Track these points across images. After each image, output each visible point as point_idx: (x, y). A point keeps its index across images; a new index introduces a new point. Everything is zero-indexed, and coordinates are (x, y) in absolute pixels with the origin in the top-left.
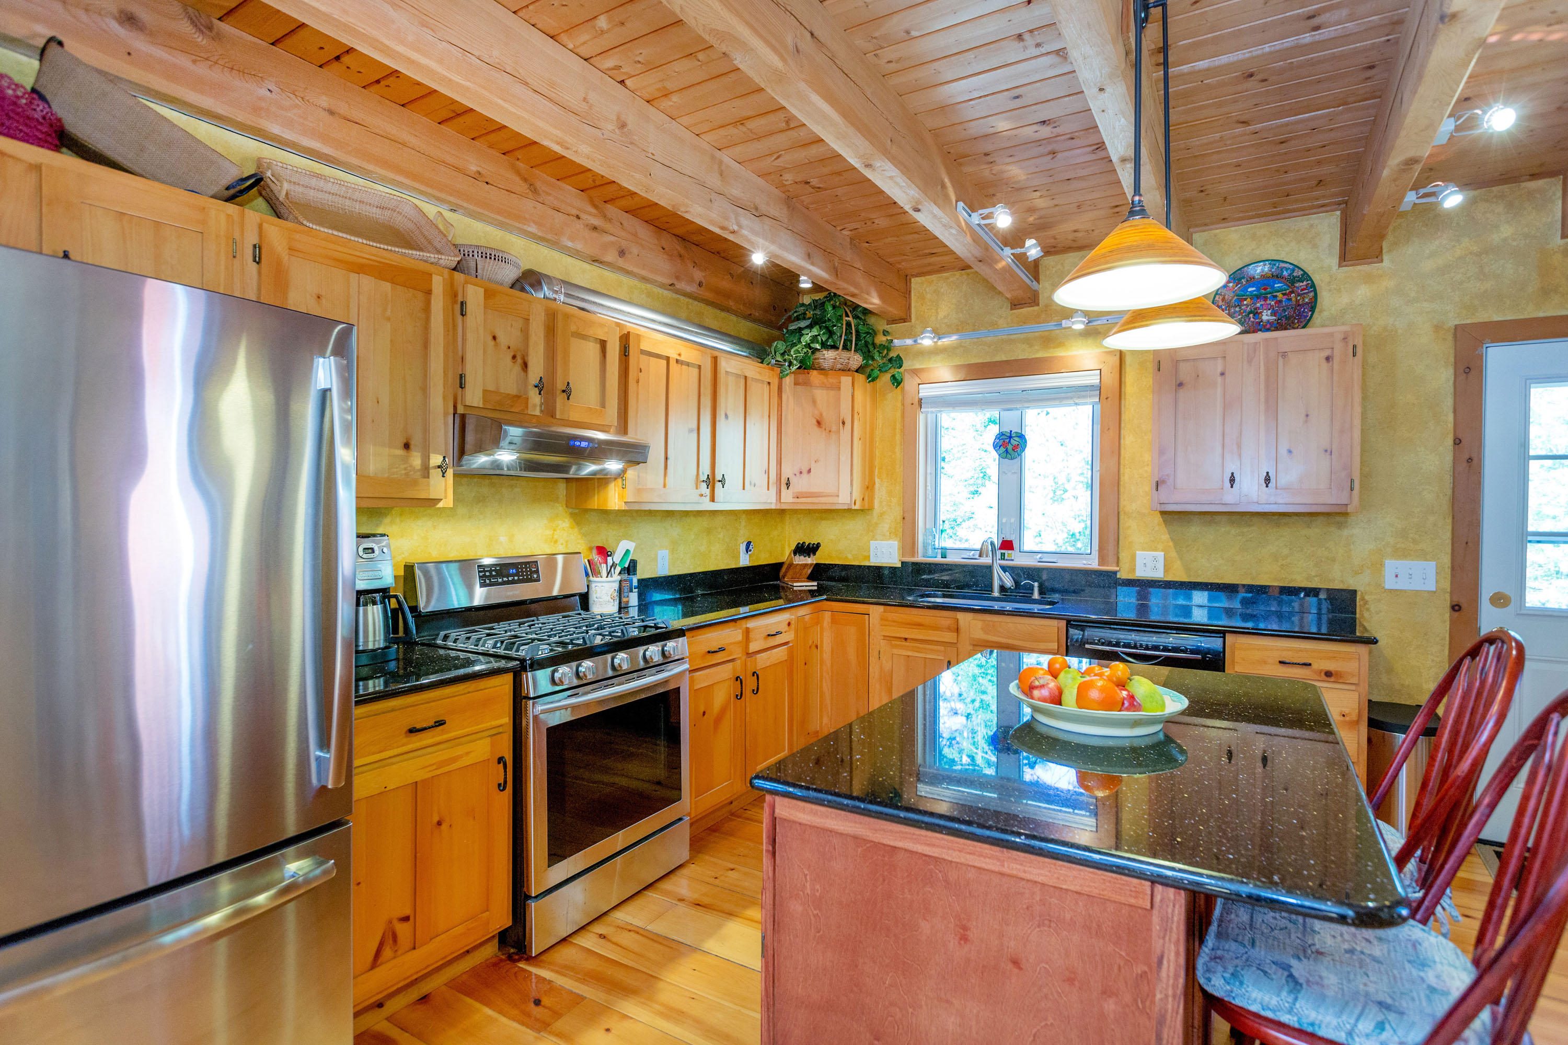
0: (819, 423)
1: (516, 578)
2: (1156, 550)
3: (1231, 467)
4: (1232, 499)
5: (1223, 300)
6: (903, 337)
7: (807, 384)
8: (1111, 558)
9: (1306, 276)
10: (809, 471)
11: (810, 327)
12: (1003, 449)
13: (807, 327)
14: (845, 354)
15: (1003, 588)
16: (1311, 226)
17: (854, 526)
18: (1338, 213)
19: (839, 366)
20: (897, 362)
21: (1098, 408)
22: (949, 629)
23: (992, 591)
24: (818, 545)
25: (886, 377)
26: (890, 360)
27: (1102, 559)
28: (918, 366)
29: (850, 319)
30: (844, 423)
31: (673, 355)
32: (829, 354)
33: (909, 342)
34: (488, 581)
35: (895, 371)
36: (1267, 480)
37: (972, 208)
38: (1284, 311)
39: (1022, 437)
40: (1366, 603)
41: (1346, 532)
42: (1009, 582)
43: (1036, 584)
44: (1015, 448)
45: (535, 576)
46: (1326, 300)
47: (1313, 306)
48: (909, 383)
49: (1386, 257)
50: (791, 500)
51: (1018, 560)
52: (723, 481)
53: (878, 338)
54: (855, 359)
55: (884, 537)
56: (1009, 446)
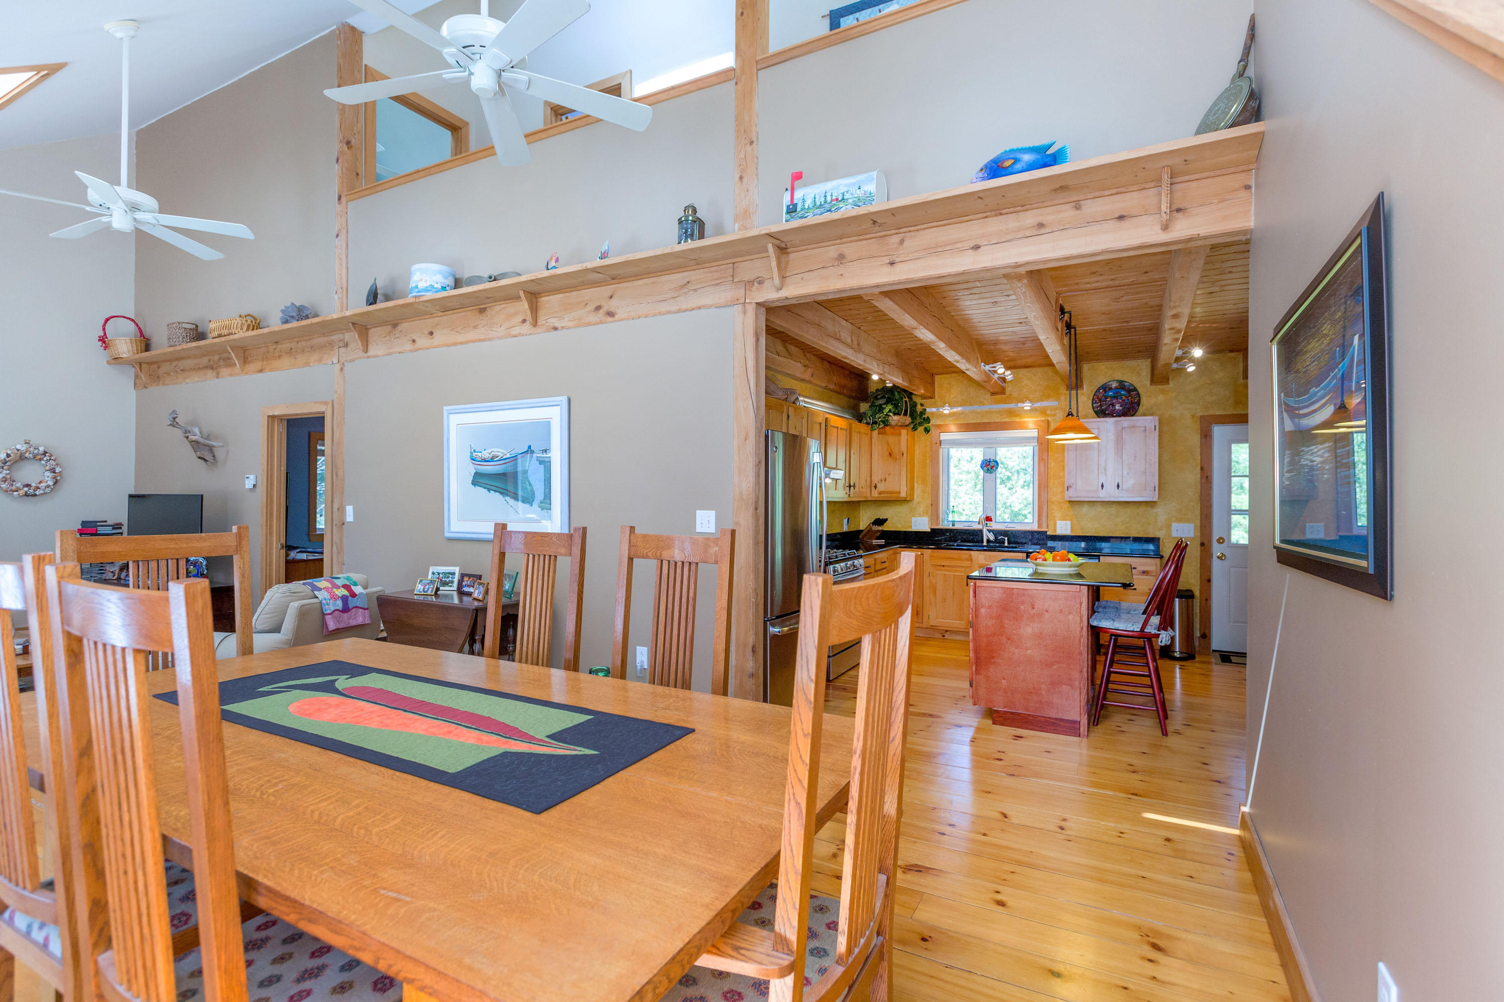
0: (890, 454)
2: (1066, 520)
3: (1102, 480)
4: (1103, 495)
5: (1098, 398)
6: (931, 407)
7: (884, 433)
8: (1044, 525)
9: (1135, 389)
10: (885, 480)
11: (886, 403)
12: (985, 468)
13: (885, 404)
14: (905, 418)
15: (988, 541)
16: (1138, 365)
17: (902, 509)
18: (1150, 361)
19: (900, 424)
20: (928, 420)
21: (1037, 449)
22: (968, 560)
23: (983, 542)
24: (886, 520)
25: (921, 429)
26: (924, 419)
27: (1040, 525)
28: (939, 422)
29: (907, 399)
30: (903, 454)
31: (839, 426)
32: (896, 418)
33: (934, 410)
35: (926, 425)
36: (1118, 486)
37: (987, 363)
38: (1126, 405)
39: (996, 462)
40: (1166, 544)
41: (1155, 510)
42: (992, 538)
43: (1006, 538)
44: (992, 467)
46: (1144, 400)
47: (1138, 403)
48: (933, 432)
49: (1171, 382)
50: (877, 495)
51: (995, 526)
52: (854, 486)
53: (919, 408)
54: (908, 420)
55: (920, 516)
56: (989, 467)
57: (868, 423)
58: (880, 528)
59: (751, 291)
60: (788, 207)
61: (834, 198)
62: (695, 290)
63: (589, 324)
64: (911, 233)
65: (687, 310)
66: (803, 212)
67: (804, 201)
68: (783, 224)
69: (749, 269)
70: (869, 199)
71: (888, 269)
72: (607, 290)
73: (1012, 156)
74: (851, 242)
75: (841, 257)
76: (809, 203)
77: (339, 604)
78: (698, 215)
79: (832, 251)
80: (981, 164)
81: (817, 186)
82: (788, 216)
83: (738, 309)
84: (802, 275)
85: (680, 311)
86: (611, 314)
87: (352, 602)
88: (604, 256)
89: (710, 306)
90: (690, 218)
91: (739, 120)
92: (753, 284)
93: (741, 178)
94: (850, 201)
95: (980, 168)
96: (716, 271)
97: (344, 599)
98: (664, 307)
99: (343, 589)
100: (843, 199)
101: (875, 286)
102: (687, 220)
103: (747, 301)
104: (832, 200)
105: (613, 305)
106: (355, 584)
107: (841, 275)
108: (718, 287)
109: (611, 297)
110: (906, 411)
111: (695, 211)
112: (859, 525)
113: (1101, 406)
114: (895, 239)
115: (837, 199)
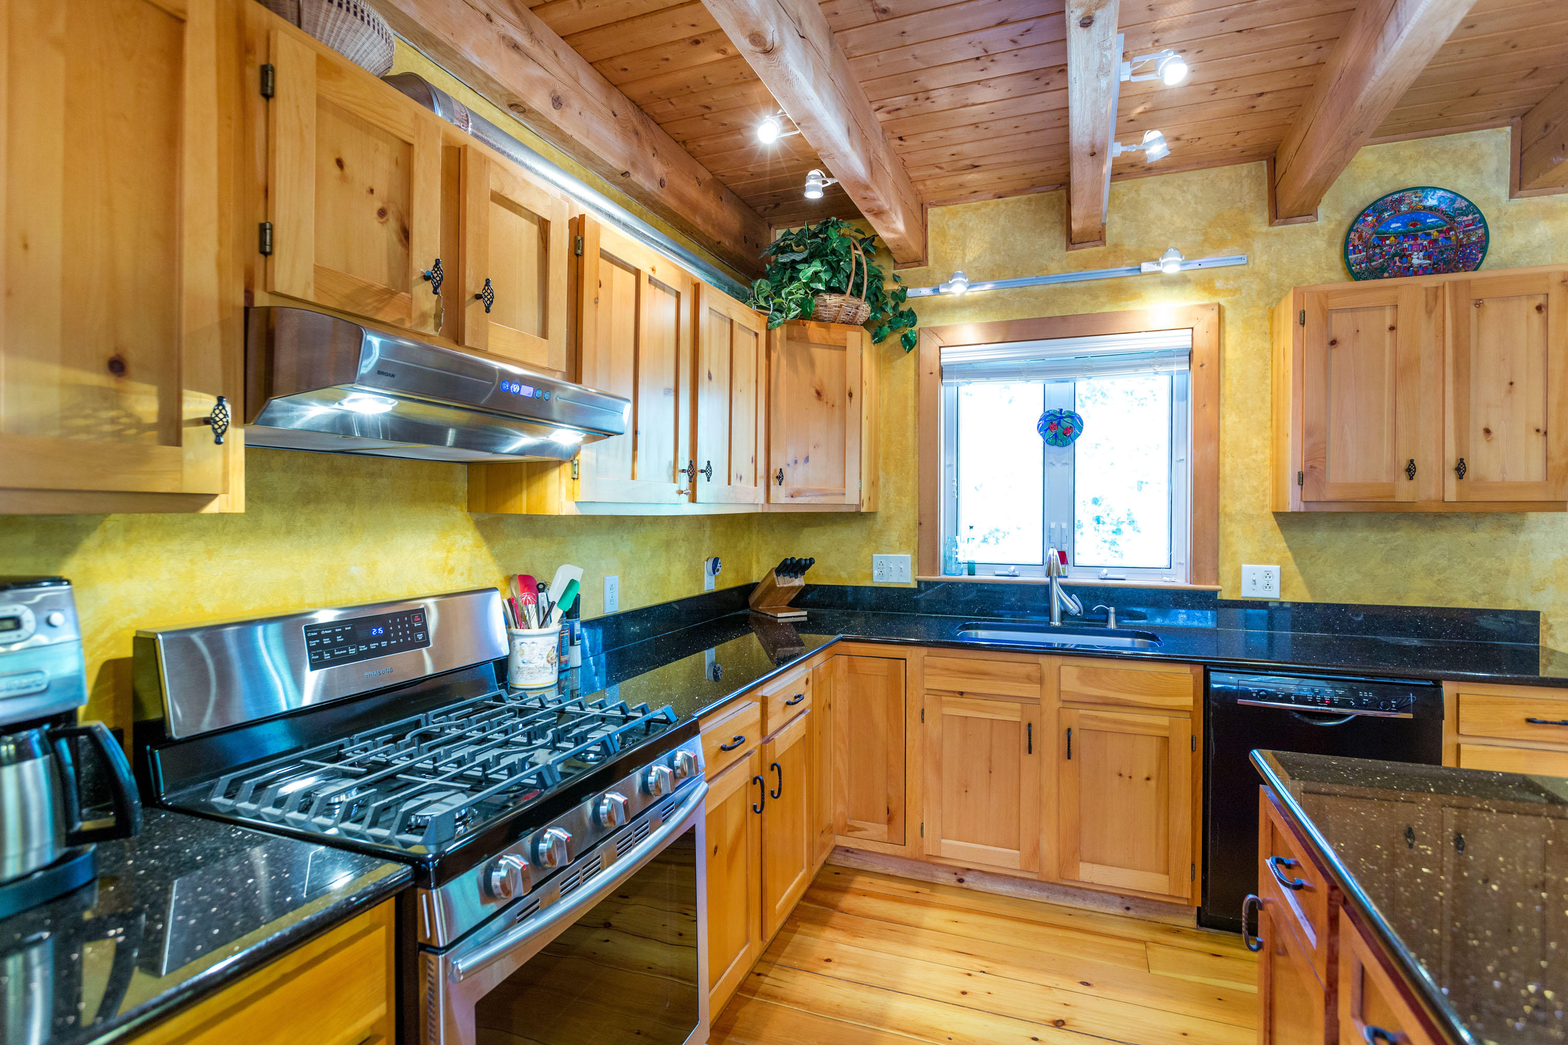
0: (819, 394)
1: (384, 644)
2: (1268, 562)
3: (1409, 452)
4: (1409, 496)
5: (1360, 238)
6: (918, 284)
7: (804, 340)
8: (1208, 572)
9: (1472, 208)
10: (806, 460)
11: (808, 261)
12: (1050, 433)
13: (805, 260)
14: (855, 301)
15: (1065, 614)
16: (1473, 145)
17: (852, 535)
18: (1508, 129)
19: (843, 317)
20: (911, 316)
21: (1182, 380)
22: (1029, 679)
23: (1052, 619)
24: (811, 561)
25: (896, 338)
26: (901, 314)
27: (1195, 575)
28: (936, 323)
29: (860, 253)
30: (851, 395)
31: (643, 267)
32: (833, 300)
33: (926, 291)
34: (327, 656)
35: (907, 331)
36: (1461, 469)
38: (1442, 253)
39: (1073, 416)
40: (1550, 627)
41: (1522, 537)
42: (1073, 606)
43: (1112, 609)
44: (1066, 431)
45: (420, 636)
47: (1481, 246)
48: (928, 347)
50: (784, 500)
51: (1074, 576)
52: (708, 471)
53: (889, 286)
54: (865, 310)
55: (891, 549)
56: (1060, 431)
57: (761, 310)
58: (799, 582)
110: (858, 288)
112: (750, 573)
113: (1369, 259)
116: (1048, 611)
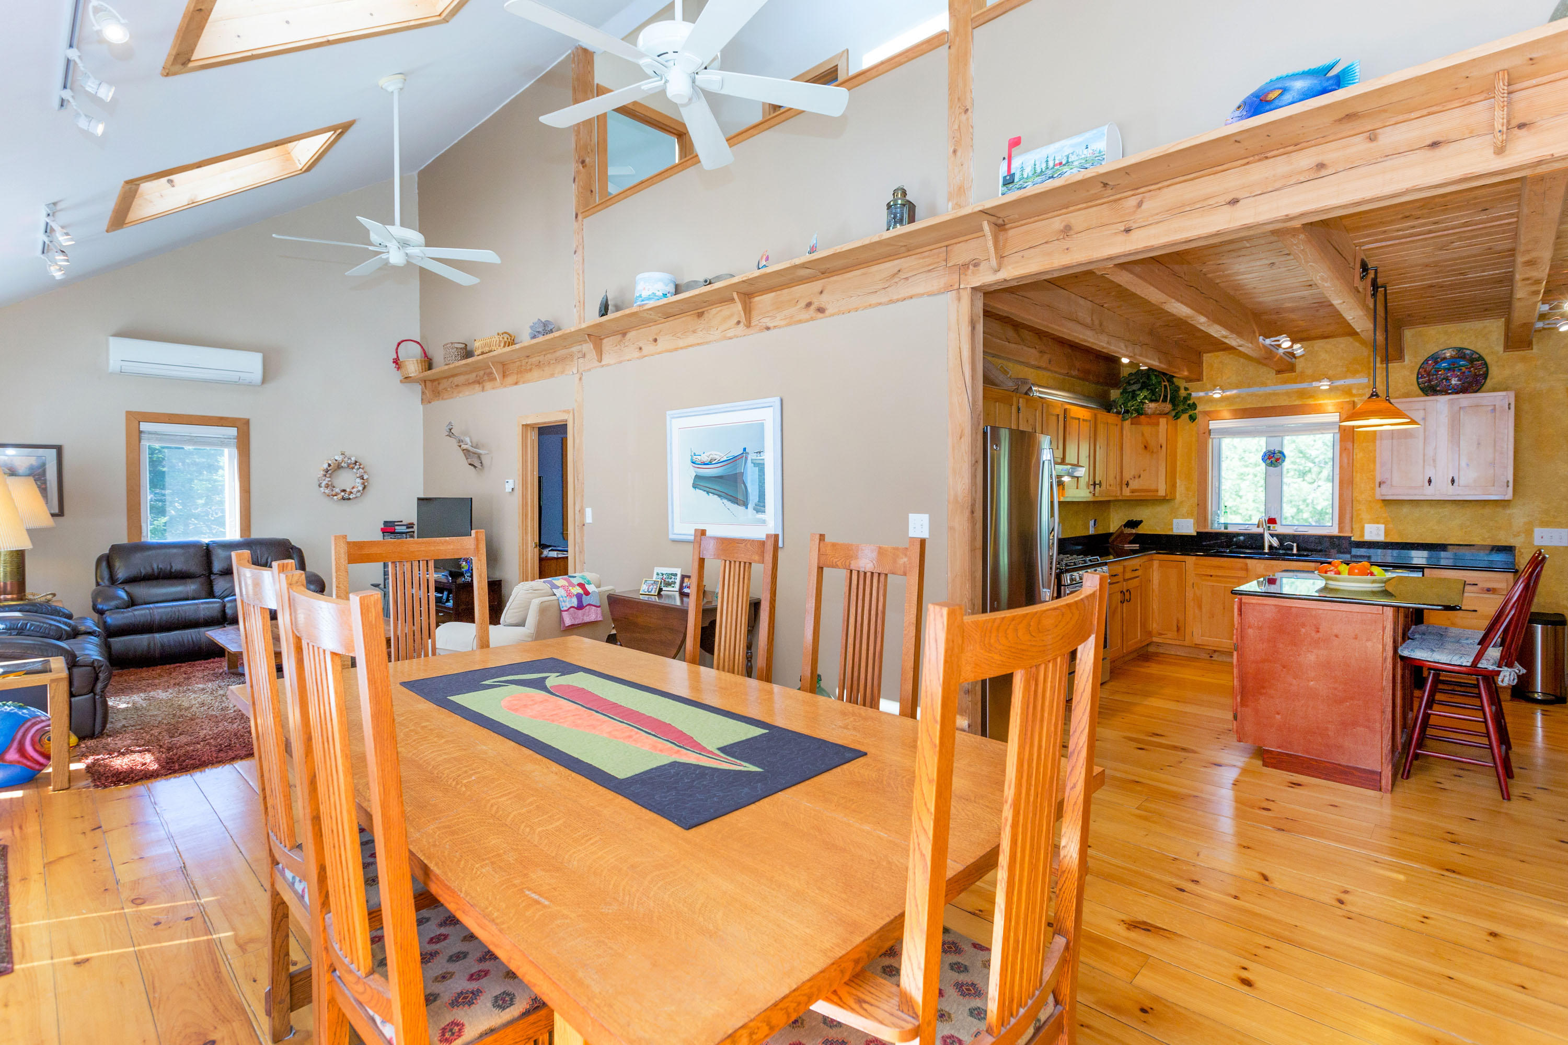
0: (1146, 447)
2: (1379, 524)
3: (1430, 473)
4: (1430, 493)
5: (1425, 371)
6: (1198, 390)
7: (1138, 424)
8: (1348, 528)
9: (1481, 358)
10: (1140, 477)
11: (1141, 389)
12: (1268, 461)
13: (1139, 389)
14: (1164, 405)
15: (1271, 547)
16: (1485, 327)
17: (1162, 510)
18: (1503, 319)
19: (1158, 412)
20: (1194, 407)
21: (1338, 436)
22: (1241, 569)
23: (1263, 549)
24: (1141, 522)
25: (1185, 417)
26: (1189, 405)
27: (1341, 529)
28: (1208, 409)
29: (1166, 383)
30: (1161, 447)
31: (1081, 417)
32: (1153, 405)
33: (1202, 394)
35: (1191, 412)
36: (1453, 481)
37: (1266, 337)
38: (1467, 378)
39: (1281, 453)
40: (1522, 554)
41: (1508, 511)
42: (1275, 542)
43: (1295, 545)
44: (1277, 460)
46: (1494, 371)
47: (1485, 376)
48: (1200, 419)
49: (1534, 347)
50: (1128, 494)
51: (1279, 529)
52: (1100, 484)
53: (1183, 393)
54: (1168, 407)
55: (1184, 517)
56: (1273, 459)
57: (1118, 413)
58: (1134, 531)
59: (966, 275)
60: (1005, 178)
61: (1057, 162)
62: (907, 279)
63: (800, 322)
64: (1151, 193)
65: (898, 300)
66: (1021, 182)
67: (1022, 170)
68: (998, 197)
69: (963, 252)
70: (1099, 158)
71: (1122, 237)
72: (817, 285)
73: (1280, 85)
74: (1079, 210)
75: (1067, 230)
76: (1028, 171)
77: (575, 602)
78: (908, 198)
79: (1057, 223)
80: (1239, 100)
81: (1038, 150)
82: (1005, 189)
83: (951, 295)
84: (1021, 254)
85: (891, 302)
86: (821, 310)
87: (586, 600)
88: (813, 250)
89: (922, 295)
90: (900, 202)
91: (952, 87)
92: (968, 268)
93: (955, 151)
94: (1076, 163)
95: (1237, 105)
96: (929, 256)
97: (579, 597)
98: (874, 299)
99: (578, 588)
100: (1068, 162)
101: (1107, 259)
102: (895, 205)
103: (962, 286)
104: (1055, 165)
105: (823, 300)
106: (589, 583)
107: (1067, 249)
108: (930, 274)
109: (821, 292)
110: (1165, 397)
111: (904, 193)
112: (1109, 527)
113: (1430, 381)
114: (1133, 202)
115: (1060, 164)
116: (1263, 547)
